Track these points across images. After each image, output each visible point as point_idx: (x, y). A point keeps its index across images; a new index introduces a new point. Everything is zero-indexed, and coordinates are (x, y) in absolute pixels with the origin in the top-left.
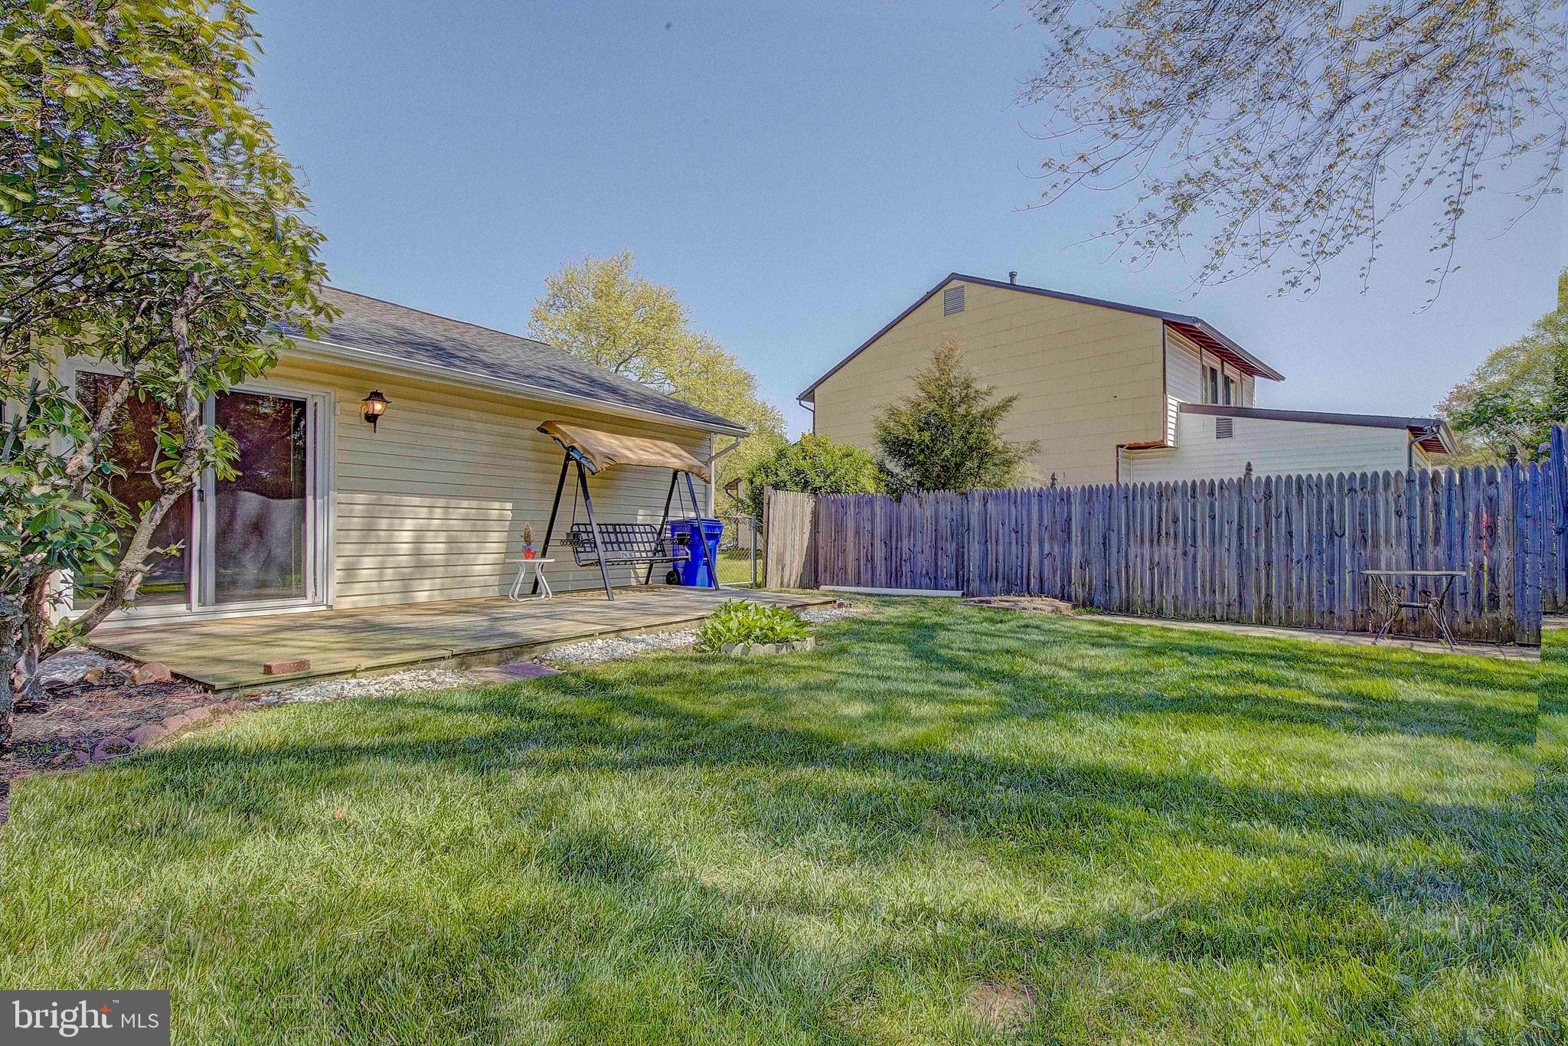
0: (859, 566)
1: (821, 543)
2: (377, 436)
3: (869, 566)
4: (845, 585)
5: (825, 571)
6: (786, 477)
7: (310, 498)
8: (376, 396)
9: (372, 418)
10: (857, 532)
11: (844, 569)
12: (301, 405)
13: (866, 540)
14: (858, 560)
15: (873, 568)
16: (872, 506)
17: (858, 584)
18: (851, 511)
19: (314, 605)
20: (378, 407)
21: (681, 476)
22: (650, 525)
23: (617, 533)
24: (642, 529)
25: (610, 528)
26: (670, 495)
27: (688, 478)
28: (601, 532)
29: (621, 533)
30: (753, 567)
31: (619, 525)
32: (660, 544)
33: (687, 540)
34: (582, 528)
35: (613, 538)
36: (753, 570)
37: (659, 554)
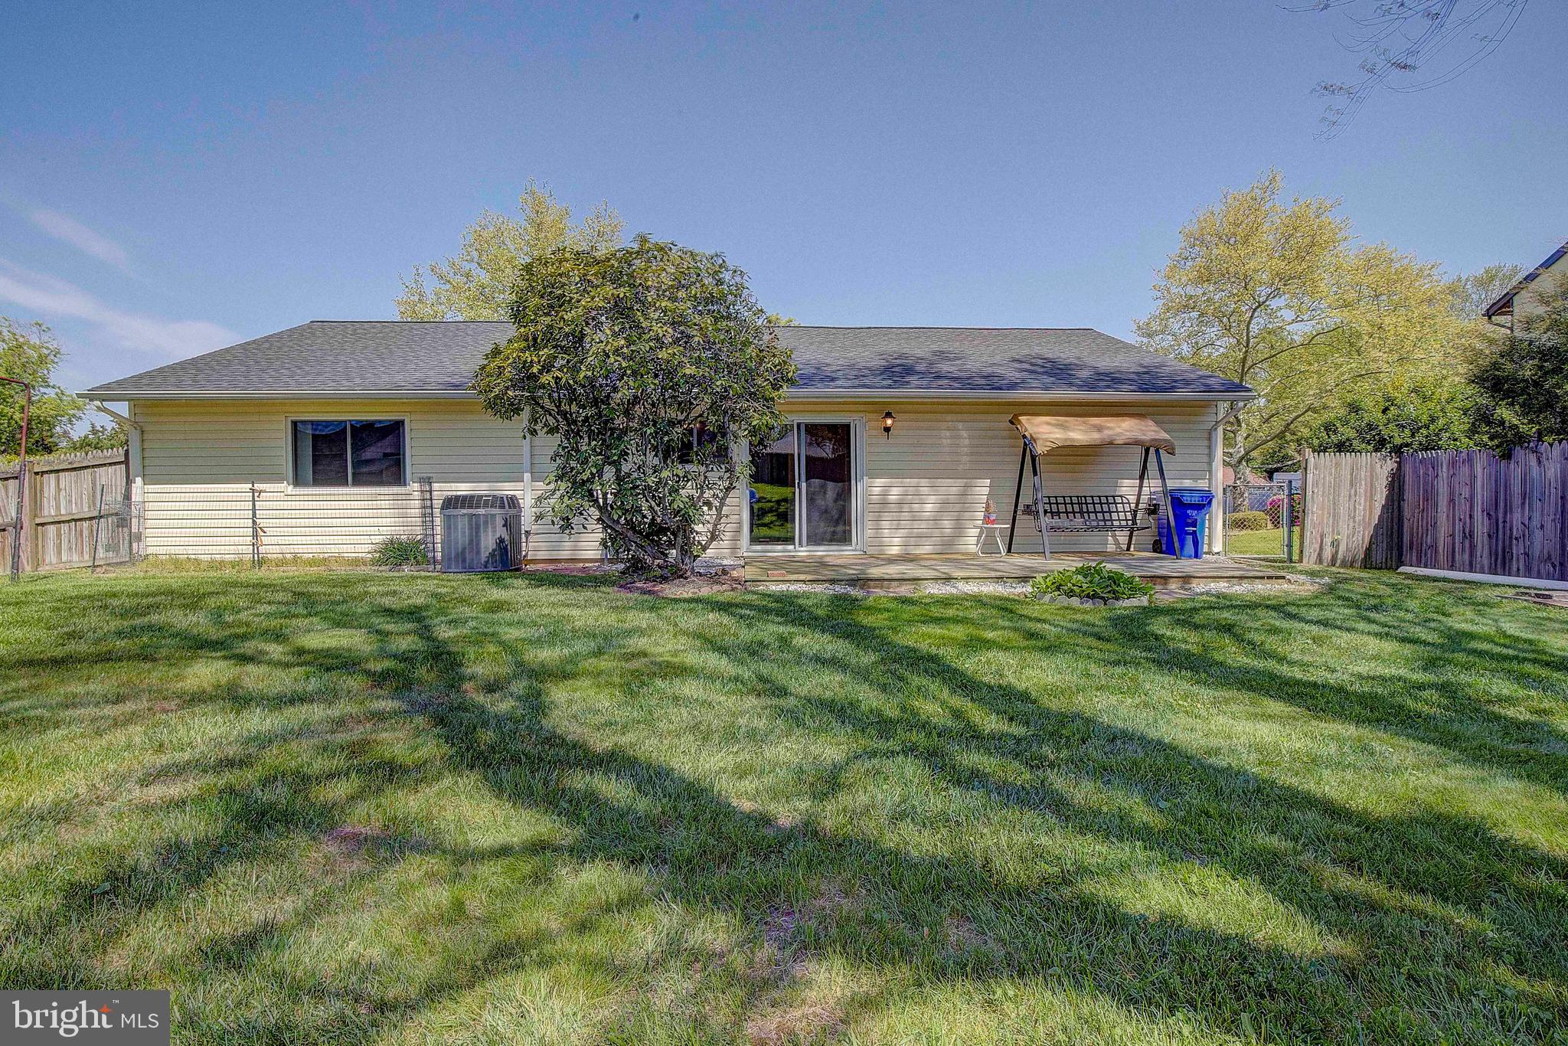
0: (1454, 544)
1: (1407, 514)
2: (891, 441)
3: (1467, 545)
4: (1434, 567)
5: (1411, 548)
6: (1352, 434)
7: (853, 482)
8: (889, 415)
9: (887, 429)
10: (1452, 501)
11: (1434, 547)
12: (848, 426)
13: (1463, 508)
14: (1453, 535)
15: (1472, 547)
16: (1471, 466)
17: (1452, 567)
18: (1444, 472)
19: (855, 550)
20: (889, 422)
21: (1152, 450)
22: (1121, 496)
23: (1082, 504)
24: (1111, 500)
25: (1075, 500)
26: (1145, 467)
27: (1157, 451)
28: (1065, 504)
29: (1086, 503)
30: (1286, 539)
31: (1085, 497)
32: (1135, 513)
33: (1153, 510)
34: (1053, 500)
35: (1077, 508)
36: (1286, 543)
37: (1130, 523)
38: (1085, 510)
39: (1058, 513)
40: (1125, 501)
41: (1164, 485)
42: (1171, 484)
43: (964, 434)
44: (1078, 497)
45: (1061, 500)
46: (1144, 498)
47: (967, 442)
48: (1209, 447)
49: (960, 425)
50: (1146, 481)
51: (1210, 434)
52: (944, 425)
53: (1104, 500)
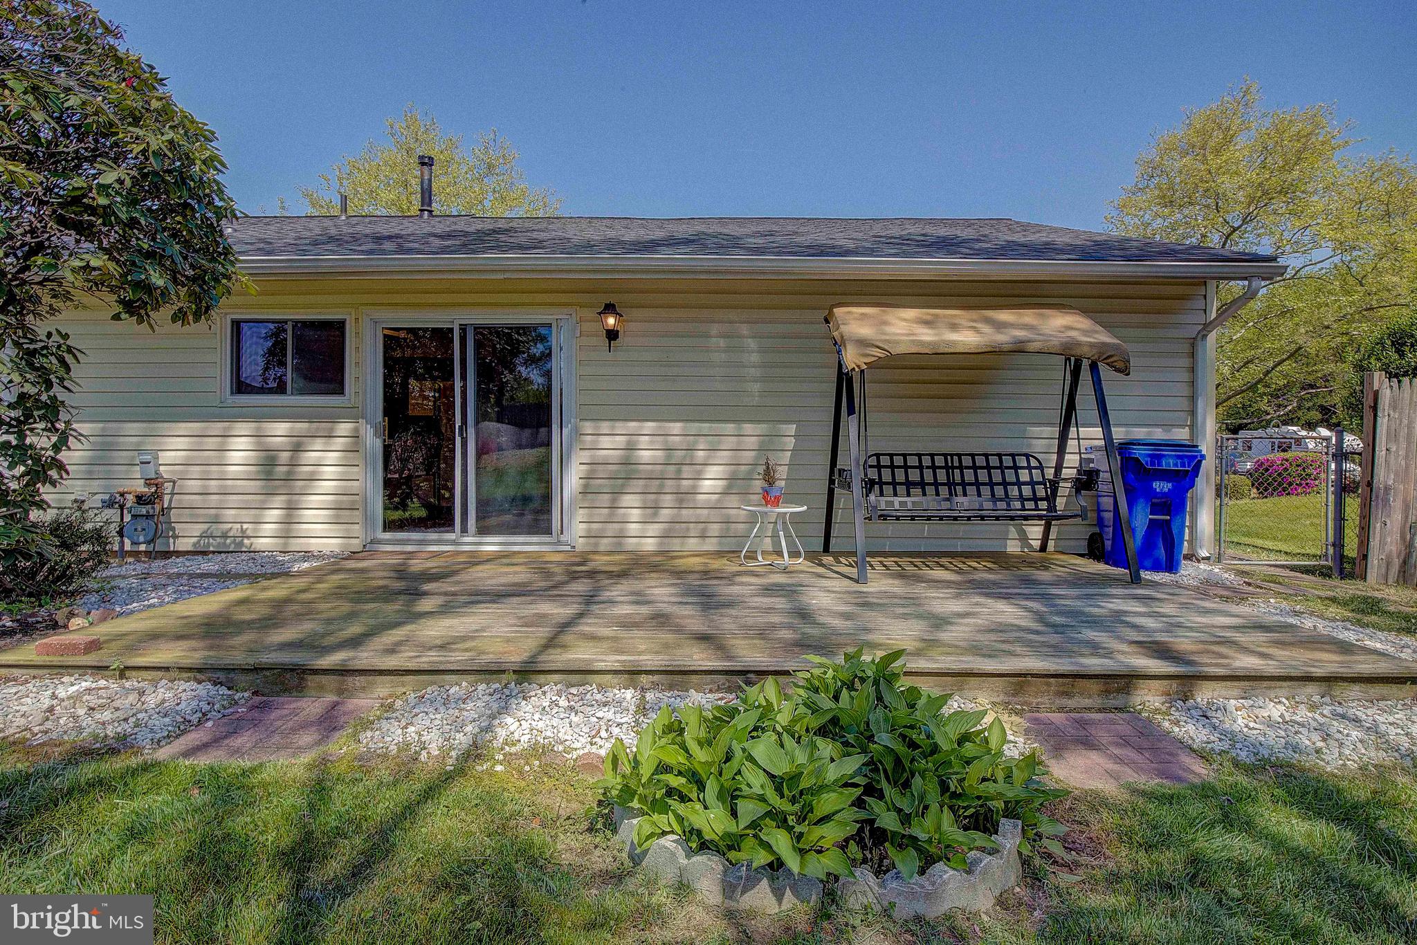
2: (619, 355)
8: (610, 308)
9: (612, 335)
19: (561, 543)
20: (612, 321)
22: (1027, 456)
23: (953, 468)
24: (1008, 461)
25: (939, 461)
26: (1071, 407)
27: (1094, 367)
28: (920, 467)
29: (961, 467)
30: (1331, 532)
31: (959, 456)
32: (1054, 485)
33: (1086, 480)
34: (885, 461)
35: (942, 476)
36: (1331, 539)
37: (1043, 505)
38: (958, 479)
39: (909, 484)
40: (1034, 463)
41: (1108, 436)
42: (1119, 434)
43: (752, 344)
44: (945, 455)
45: (913, 461)
46: (1072, 460)
47: (755, 358)
48: (1193, 370)
49: (744, 329)
50: (1073, 429)
51: (1193, 346)
52: (715, 329)
53: (994, 461)
